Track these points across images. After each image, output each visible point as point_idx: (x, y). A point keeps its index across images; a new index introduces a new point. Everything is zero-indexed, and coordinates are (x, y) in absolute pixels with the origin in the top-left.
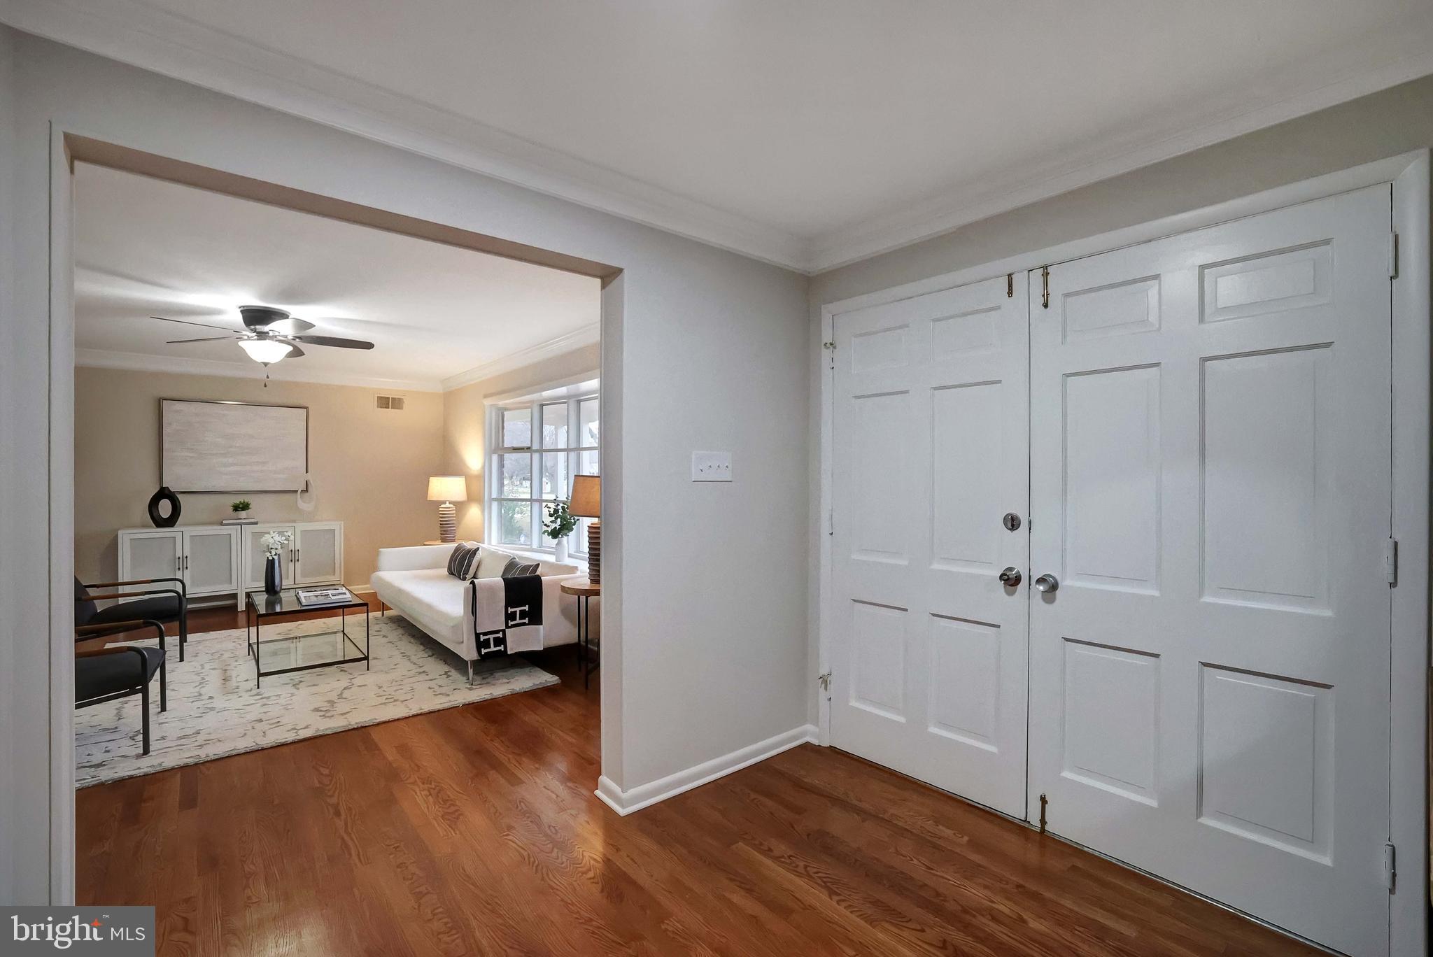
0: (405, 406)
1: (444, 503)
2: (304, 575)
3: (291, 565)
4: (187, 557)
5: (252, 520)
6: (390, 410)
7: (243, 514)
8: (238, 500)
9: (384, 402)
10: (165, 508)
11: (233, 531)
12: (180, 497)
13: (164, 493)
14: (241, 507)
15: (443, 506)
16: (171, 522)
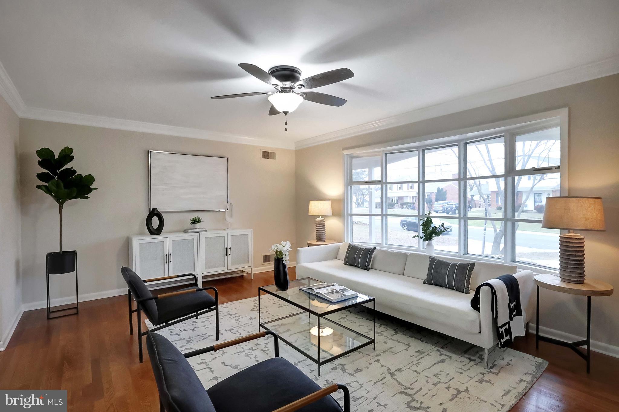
0: (277, 157)
1: (318, 216)
2: (233, 264)
3: (226, 257)
4: (171, 255)
5: (204, 230)
6: (269, 160)
7: (197, 225)
8: (194, 216)
9: (266, 155)
10: (155, 221)
11: (194, 236)
12: (163, 215)
13: (153, 213)
14: (195, 221)
15: (317, 219)
16: (158, 231)
